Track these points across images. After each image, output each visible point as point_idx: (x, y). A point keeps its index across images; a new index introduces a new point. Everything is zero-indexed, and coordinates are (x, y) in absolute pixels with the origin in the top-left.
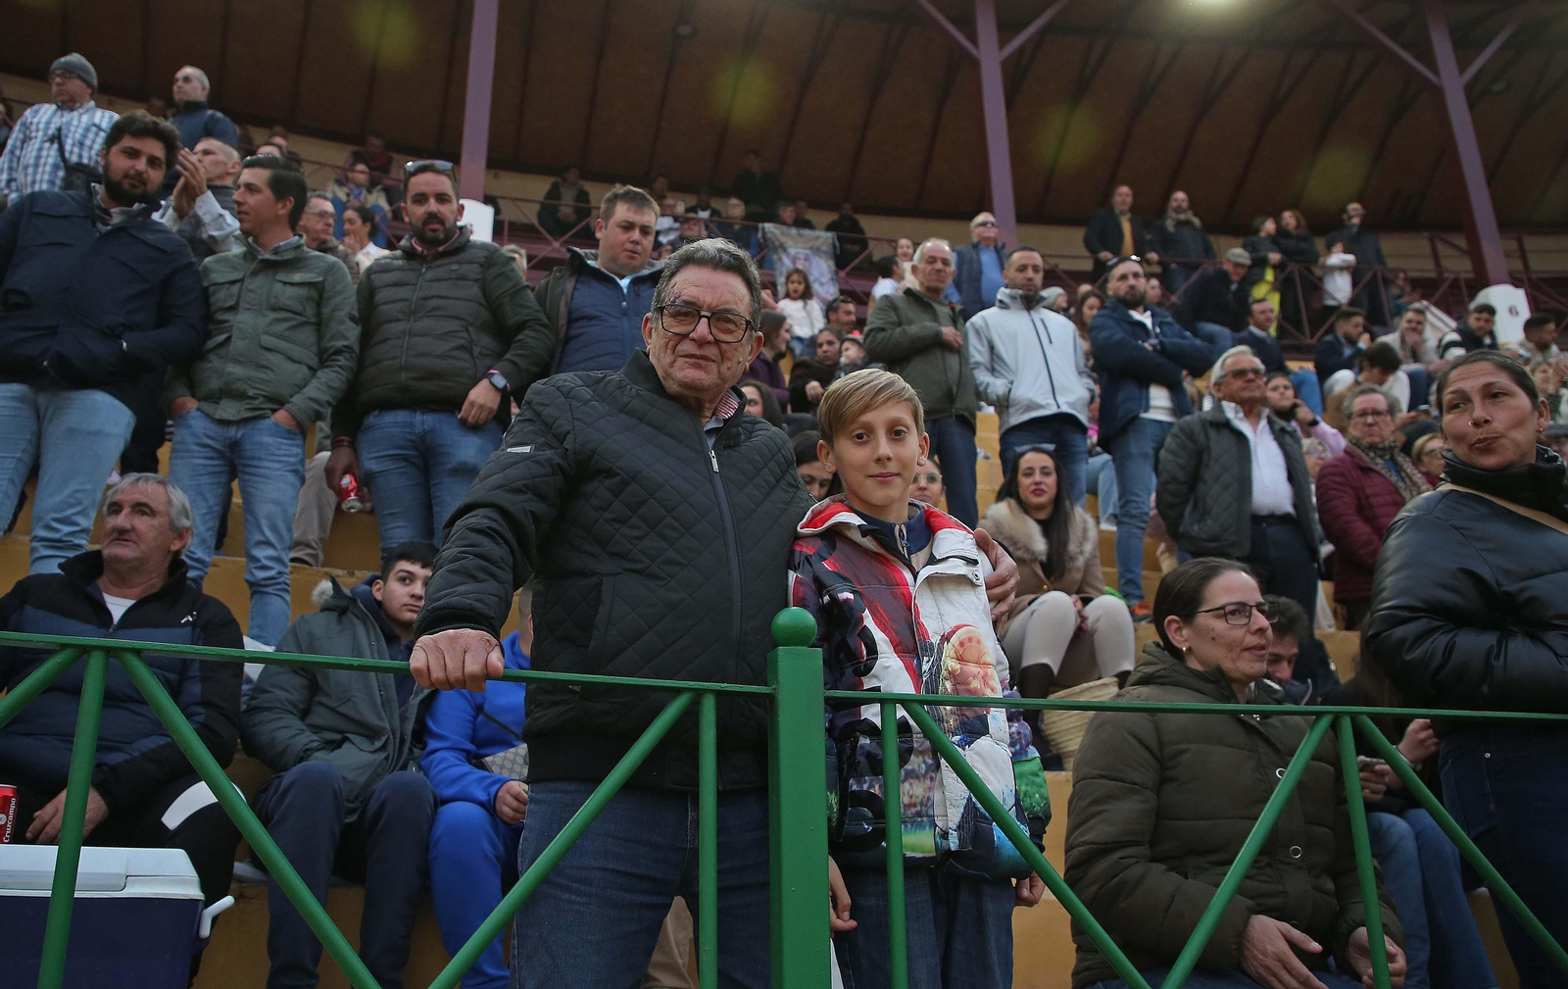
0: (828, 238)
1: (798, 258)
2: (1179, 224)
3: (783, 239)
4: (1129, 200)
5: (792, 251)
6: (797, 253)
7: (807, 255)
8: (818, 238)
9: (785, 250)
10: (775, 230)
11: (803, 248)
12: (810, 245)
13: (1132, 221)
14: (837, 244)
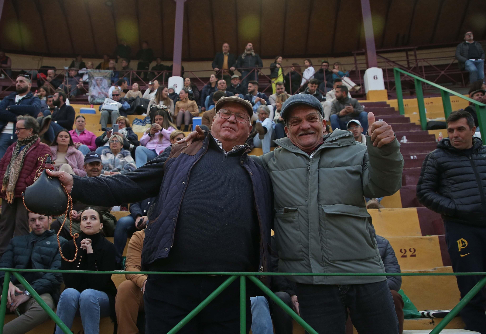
0: (110, 72)
1: (98, 80)
2: (248, 55)
3: (93, 74)
4: (228, 48)
5: (96, 78)
6: (97, 78)
7: (101, 79)
8: (106, 72)
9: (93, 78)
10: (90, 71)
11: (100, 77)
12: (103, 75)
13: (229, 56)
14: (113, 74)
